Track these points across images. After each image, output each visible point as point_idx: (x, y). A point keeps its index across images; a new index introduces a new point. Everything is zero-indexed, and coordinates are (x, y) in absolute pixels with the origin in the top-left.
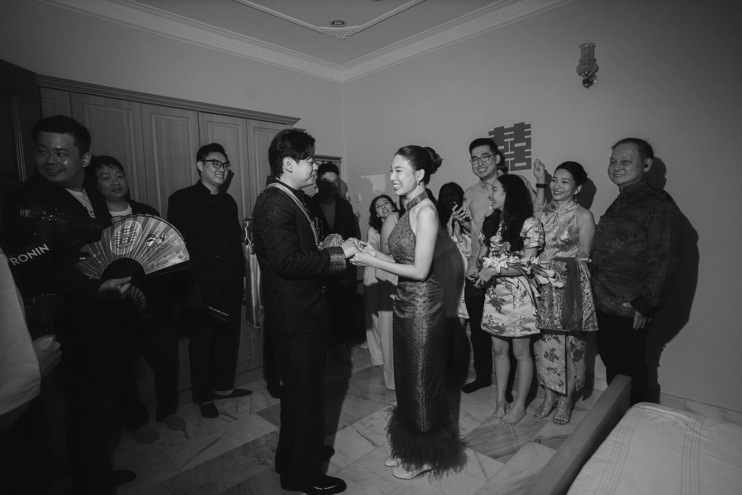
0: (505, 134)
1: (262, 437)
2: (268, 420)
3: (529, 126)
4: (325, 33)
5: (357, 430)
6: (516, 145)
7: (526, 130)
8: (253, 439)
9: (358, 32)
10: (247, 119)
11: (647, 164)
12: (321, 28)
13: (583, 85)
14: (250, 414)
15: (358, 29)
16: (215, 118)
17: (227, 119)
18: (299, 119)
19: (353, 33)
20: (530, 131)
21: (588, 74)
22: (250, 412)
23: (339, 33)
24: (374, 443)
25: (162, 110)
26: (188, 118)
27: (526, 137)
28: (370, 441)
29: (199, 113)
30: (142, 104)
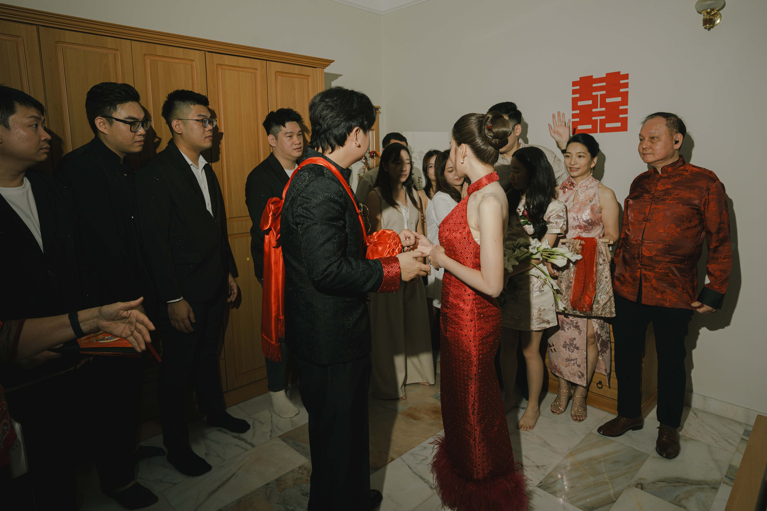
0: (594, 85)
1: (288, 473)
2: (294, 448)
3: (626, 77)
5: (407, 465)
6: (608, 100)
7: (622, 82)
8: (276, 476)
10: (267, 62)
11: (677, 140)
13: (703, 26)
14: (271, 439)
16: (227, 60)
17: (242, 61)
18: (333, 61)
20: (628, 83)
21: (711, 12)
22: (270, 436)
25: (160, 50)
26: (192, 60)
27: (622, 90)
28: (425, 482)
29: (207, 53)
30: (133, 42)
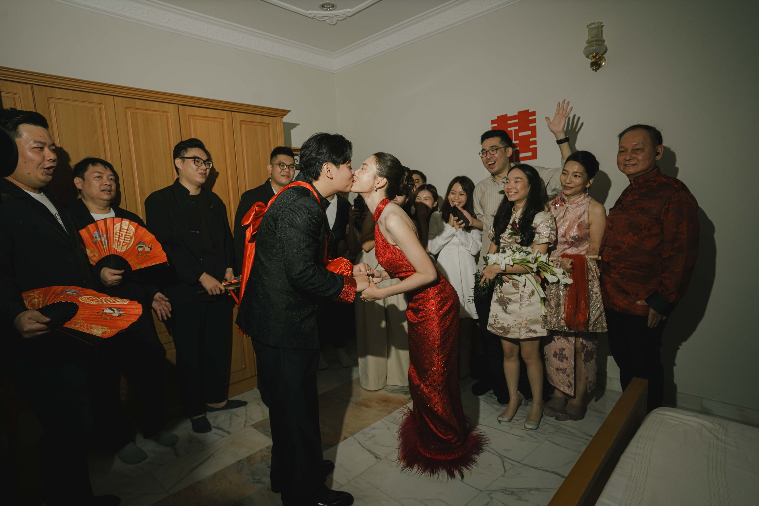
0: (509, 122)
1: (257, 452)
2: (264, 434)
3: (534, 113)
4: (315, 18)
5: (358, 441)
6: (521, 134)
7: (531, 118)
8: (248, 455)
9: (349, 16)
10: (233, 112)
11: (658, 152)
12: (310, 12)
13: (591, 67)
14: (245, 428)
15: (350, 12)
16: (198, 111)
17: (210, 113)
18: (289, 111)
19: (345, 17)
20: (535, 119)
21: (596, 56)
22: (244, 425)
23: (329, 17)
24: (377, 455)
25: (139, 104)
26: (167, 112)
27: (531, 125)
28: (372, 454)
29: (180, 106)
30: (115, 98)
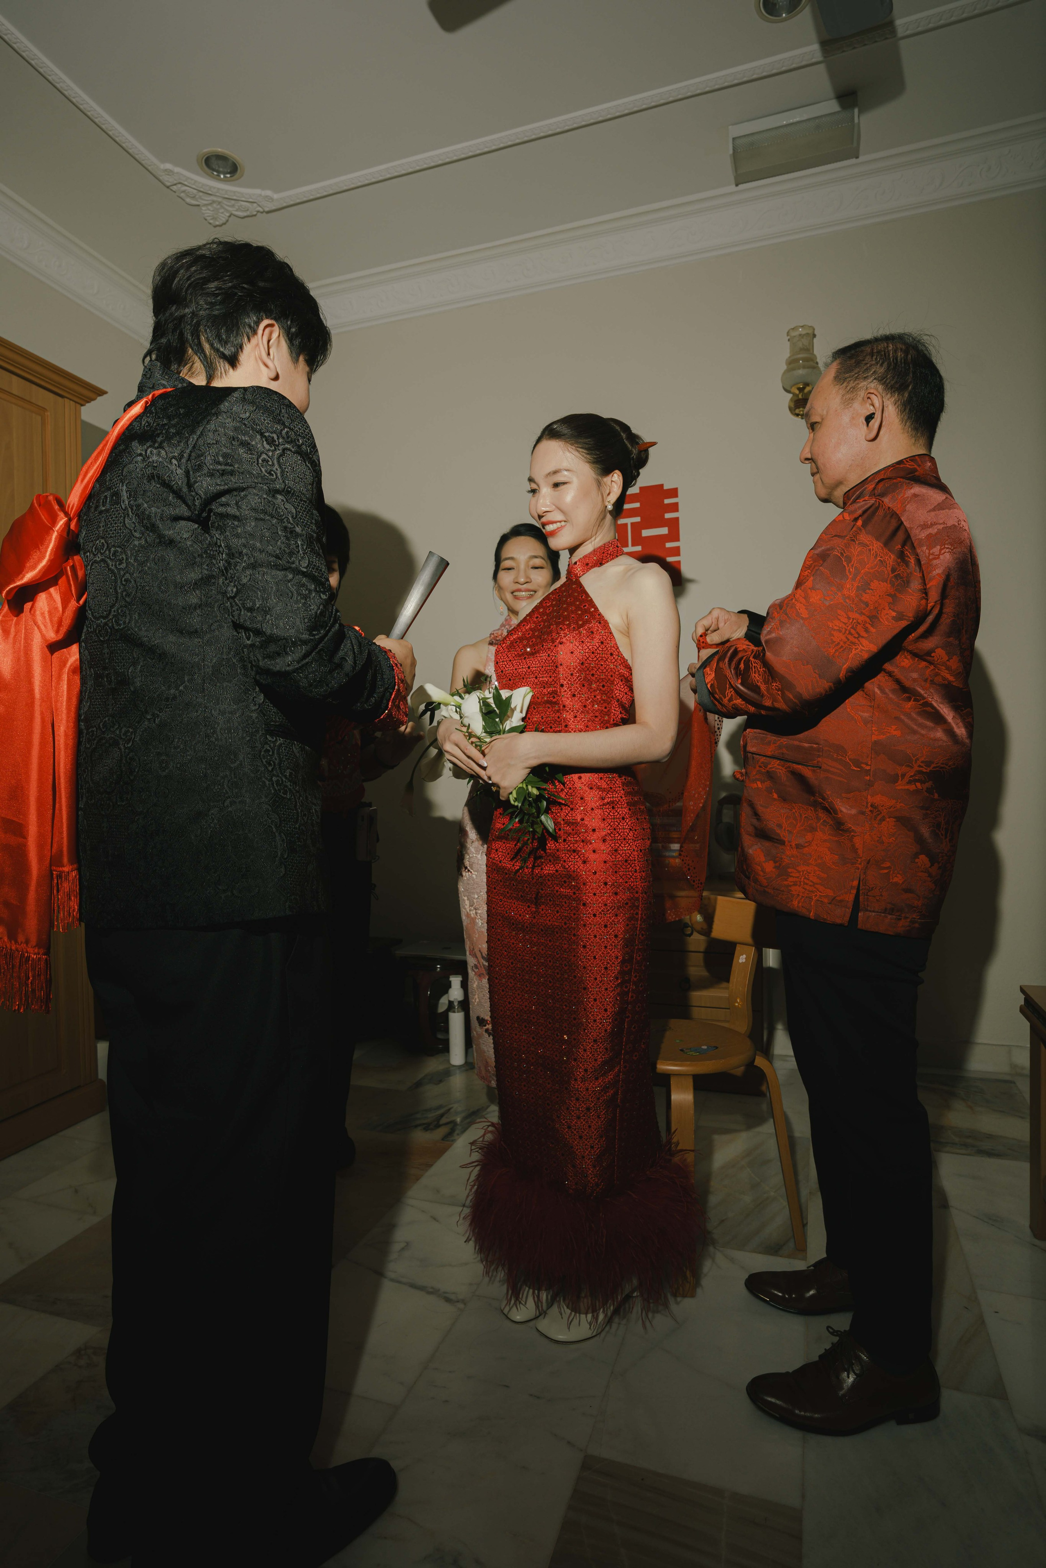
3: (674, 493)
6: (646, 533)
7: (667, 501)
9: (267, 209)
15: (271, 199)
18: (101, 393)
19: (254, 208)
20: (676, 504)
21: (804, 388)
27: (668, 516)
28: (429, 1293)
